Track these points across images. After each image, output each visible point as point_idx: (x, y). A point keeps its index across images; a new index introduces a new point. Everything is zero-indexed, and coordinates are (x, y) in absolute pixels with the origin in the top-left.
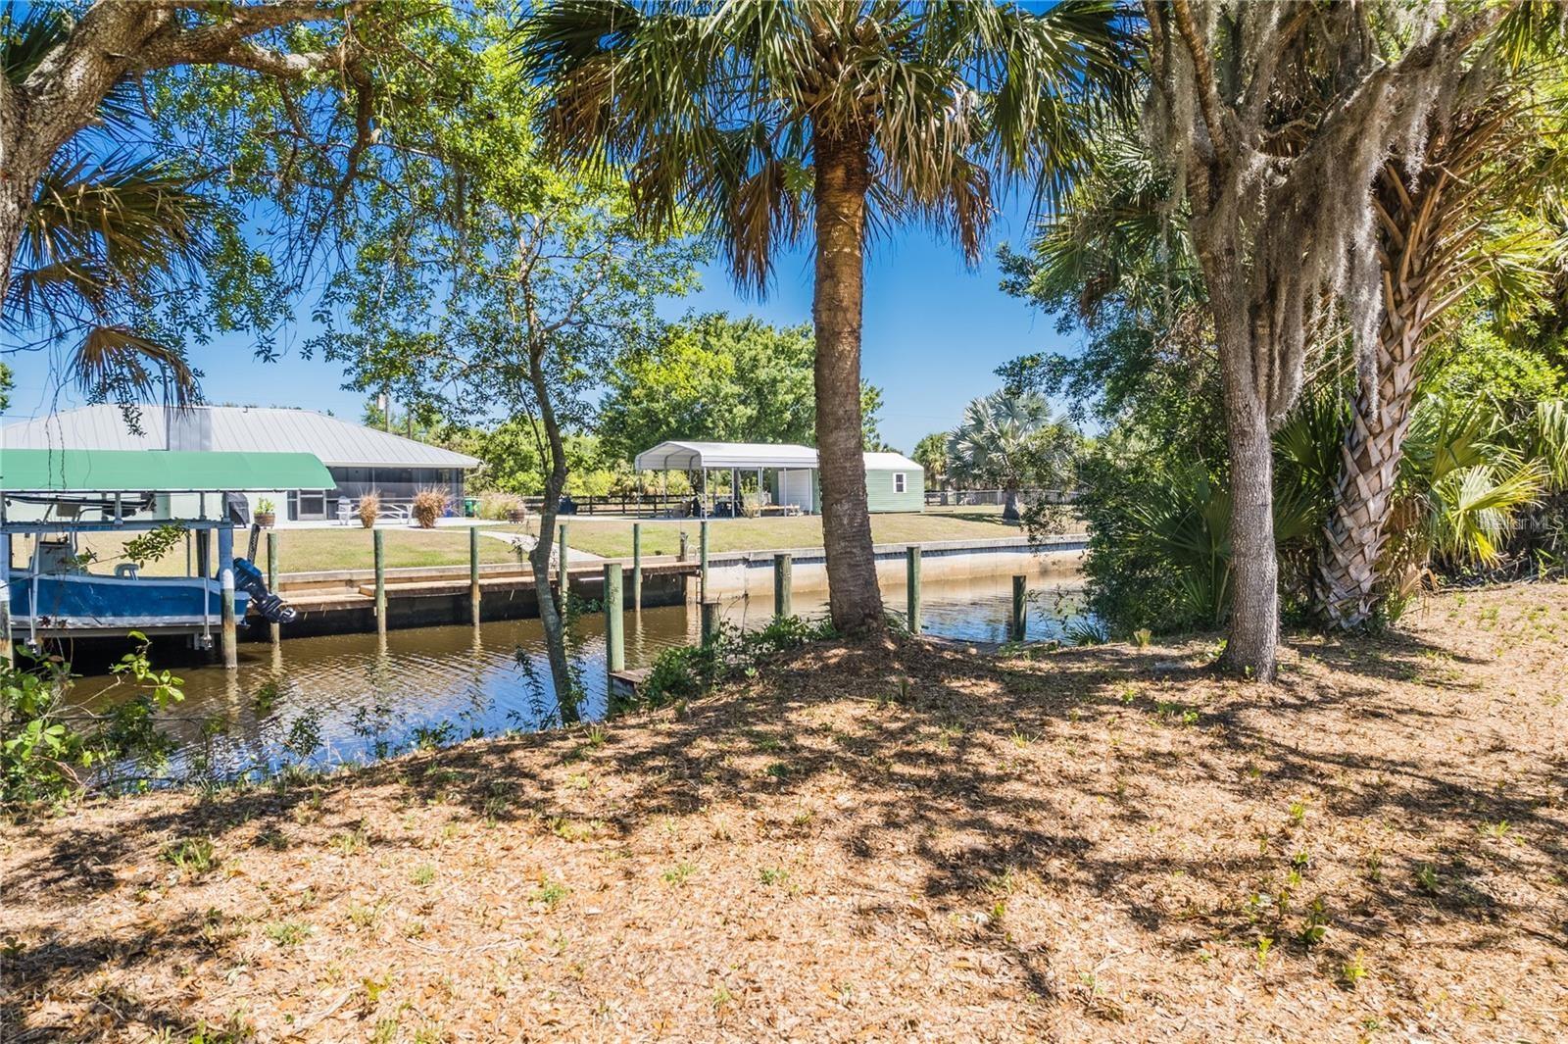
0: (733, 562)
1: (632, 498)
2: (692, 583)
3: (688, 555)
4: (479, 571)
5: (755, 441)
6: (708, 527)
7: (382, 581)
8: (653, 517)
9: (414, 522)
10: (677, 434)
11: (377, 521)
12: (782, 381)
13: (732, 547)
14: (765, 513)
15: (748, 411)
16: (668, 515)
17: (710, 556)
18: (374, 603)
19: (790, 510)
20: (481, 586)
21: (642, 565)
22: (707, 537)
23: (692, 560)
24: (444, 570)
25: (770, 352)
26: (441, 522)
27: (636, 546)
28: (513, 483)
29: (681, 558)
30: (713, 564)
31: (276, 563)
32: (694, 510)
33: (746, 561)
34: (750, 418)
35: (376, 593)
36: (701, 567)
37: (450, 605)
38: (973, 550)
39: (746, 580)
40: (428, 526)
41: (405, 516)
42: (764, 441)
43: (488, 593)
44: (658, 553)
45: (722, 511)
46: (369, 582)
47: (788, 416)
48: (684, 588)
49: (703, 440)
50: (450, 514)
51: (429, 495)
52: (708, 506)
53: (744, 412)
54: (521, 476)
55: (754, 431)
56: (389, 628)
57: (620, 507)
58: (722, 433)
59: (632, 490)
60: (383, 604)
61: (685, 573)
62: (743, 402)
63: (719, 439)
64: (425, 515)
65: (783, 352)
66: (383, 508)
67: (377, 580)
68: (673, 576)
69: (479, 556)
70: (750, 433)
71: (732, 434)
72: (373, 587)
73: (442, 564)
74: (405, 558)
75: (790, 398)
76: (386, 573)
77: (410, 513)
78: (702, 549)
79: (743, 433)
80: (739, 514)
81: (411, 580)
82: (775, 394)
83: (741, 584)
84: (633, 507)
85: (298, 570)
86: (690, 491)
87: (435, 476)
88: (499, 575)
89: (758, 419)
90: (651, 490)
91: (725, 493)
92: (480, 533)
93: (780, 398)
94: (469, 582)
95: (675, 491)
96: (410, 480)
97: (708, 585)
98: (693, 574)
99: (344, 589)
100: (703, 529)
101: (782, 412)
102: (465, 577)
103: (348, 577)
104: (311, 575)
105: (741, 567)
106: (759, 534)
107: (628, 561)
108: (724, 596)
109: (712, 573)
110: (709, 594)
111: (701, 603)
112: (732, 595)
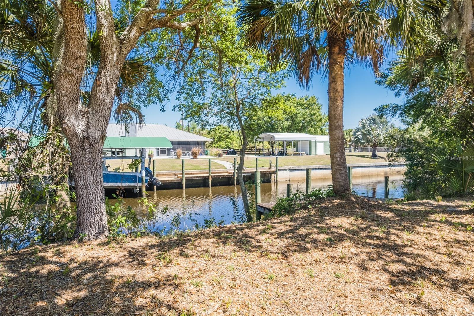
0: (286, 170)
1: (252, 150)
2: (273, 175)
3: (272, 167)
4: (211, 172)
5: (290, 132)
6: (278, 159)
7: (184, 174)
8: (260, 156)
9: (192, 157)
10: (267, 131)
11: (181, 156)
12: (299, 114)
13: (285, 165)
14: (294, 155)
15: (288, 123)
16: (264, 155)
17: (279, 168)
18: (182, 180)
19: (302, 154)
20: (212, 176)
21: (259, 170)
22: (278, 162)
23: (273, 169)
25: (295, 105)
26: (199, 157)
27: (256, 165)
28: (217, 145)
29: (270, 168)
30: (280, 170)
31: (155, 169)
32: (273, 154)
33: (289, 169)
34: (289, 125)
35: (182, 177)
36: (276, 171)
37: (203, 182)
38: (362, 167)
39: (290, 175)
40: (195, 158)
41: (189, 155)
42: (293, 132)
43: (214, 178)
44: (263, 167)
45: (281, 154)
46: (180, 174)
47: (301, 124)
48: (271, 177)
49: (274, 132)
50: (201, 155)
51: (196, 149)
52: (276, 152)
53: (286, 124)
54: (220, 143)
55: (290, 129)
56: (186, 188)
57: (249, 152)
58: (280, 130)
59: (252, 147)
60: (184, 181)
61: (271, 173)
62: (287, 120)
63: (279, 132)
64: (194, 155)
65: (299, 105)
66: (183, 153)
67: (183, 174)
68: (267, 174)
69: (211, 167)
70: (289, 130)
71: (283, 130)
72: (182, 176)
74: (190, 167)
75: (301, 119)
76: (185, 172)
77: (190, 154)
78: (276, 166)
79: (287, 130)
80: (286, 155)
81: (192, 174)
82: (297, 118)
83: (288, 176)
84: (252, 152)
85: (161, 171)
86: (270, 147)
87: (197, 143)
88: (217, 173)
89: (291, 125)
90: (258, 147)
91: (280, 148)
92: (212, 160)
93: (298, 119)
94: (208, 175)
95: (265, 148)
96: (190, 145)
97: (278, 177)
98: (273, 173)
99: (173, 176)
100: (277, 160)
101: (299, 123)
102: (207, 173)
103: (174, 173)
104: (164, 172)
105: (288, 171)
106: (293, 161)
107: (254, 169)
108: (283, 180)
109: (279, 173)
110: (278, 180)
111: (276, 182)
112: (284, 180)
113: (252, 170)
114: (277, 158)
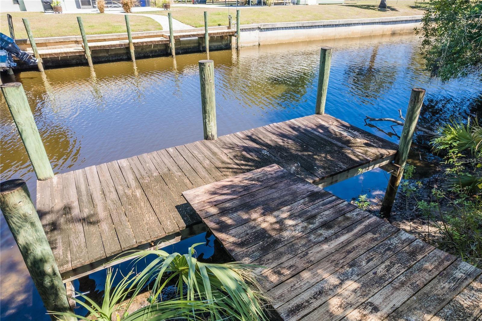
0: (253, 29)
2: (234, 39)
3: (232, 26)
4: (131, 36)
6: (240, 13)
7: (86, 41)
9: (123, 10)
13: (254, 22)
14: (275, 4)
17: (241, 27)
18: (85, 52)
19: (287, 3)
20: (134, 43)
21: (209, 32)
22: (239, 18)
23: (233, 29)
24: (119, 35)
26: (134, 9)
29: (229, 28)
30: (242, 30)
32: (248, 2)
33: (259, 28)
35: (85, 47)
36: (237, 32)
39: (259, 38)
40: (126, 12)
41: (117, 7)
44: (219, 25)
48: (230, 42)
56: (94, 63)
60: (89, 52)
61: (231, 35)
64: (126, 7)
68: (226, 36)
72: (83, 44)
73: (120, 32)
74: (104, 29)
78: (237, 24)
80: (265, 4)
83: (257, 39)
85: (52, 36)
88: (145, 37)
94: (127, 41)
97: (240, 41)
98: (233, 35)
99: (74, 45)
100: (238, 14)
102: (126, 38)
103: (75, 40)
105: (257, 31)
106: (268, 15)
107: (201, 30)
108: (249, 45)
109: (242, 34)
110: (240, 45)
111: (237, 49)
112: (252, 45)
113: (199, 30)
114: (237, 11)
